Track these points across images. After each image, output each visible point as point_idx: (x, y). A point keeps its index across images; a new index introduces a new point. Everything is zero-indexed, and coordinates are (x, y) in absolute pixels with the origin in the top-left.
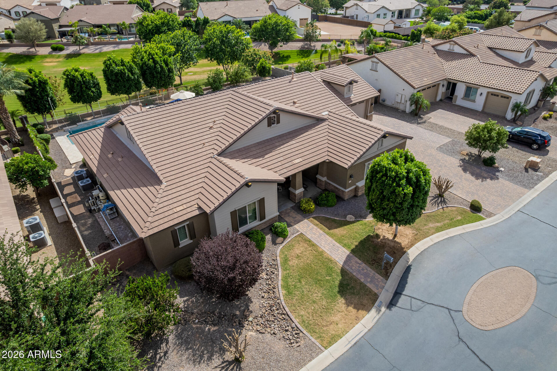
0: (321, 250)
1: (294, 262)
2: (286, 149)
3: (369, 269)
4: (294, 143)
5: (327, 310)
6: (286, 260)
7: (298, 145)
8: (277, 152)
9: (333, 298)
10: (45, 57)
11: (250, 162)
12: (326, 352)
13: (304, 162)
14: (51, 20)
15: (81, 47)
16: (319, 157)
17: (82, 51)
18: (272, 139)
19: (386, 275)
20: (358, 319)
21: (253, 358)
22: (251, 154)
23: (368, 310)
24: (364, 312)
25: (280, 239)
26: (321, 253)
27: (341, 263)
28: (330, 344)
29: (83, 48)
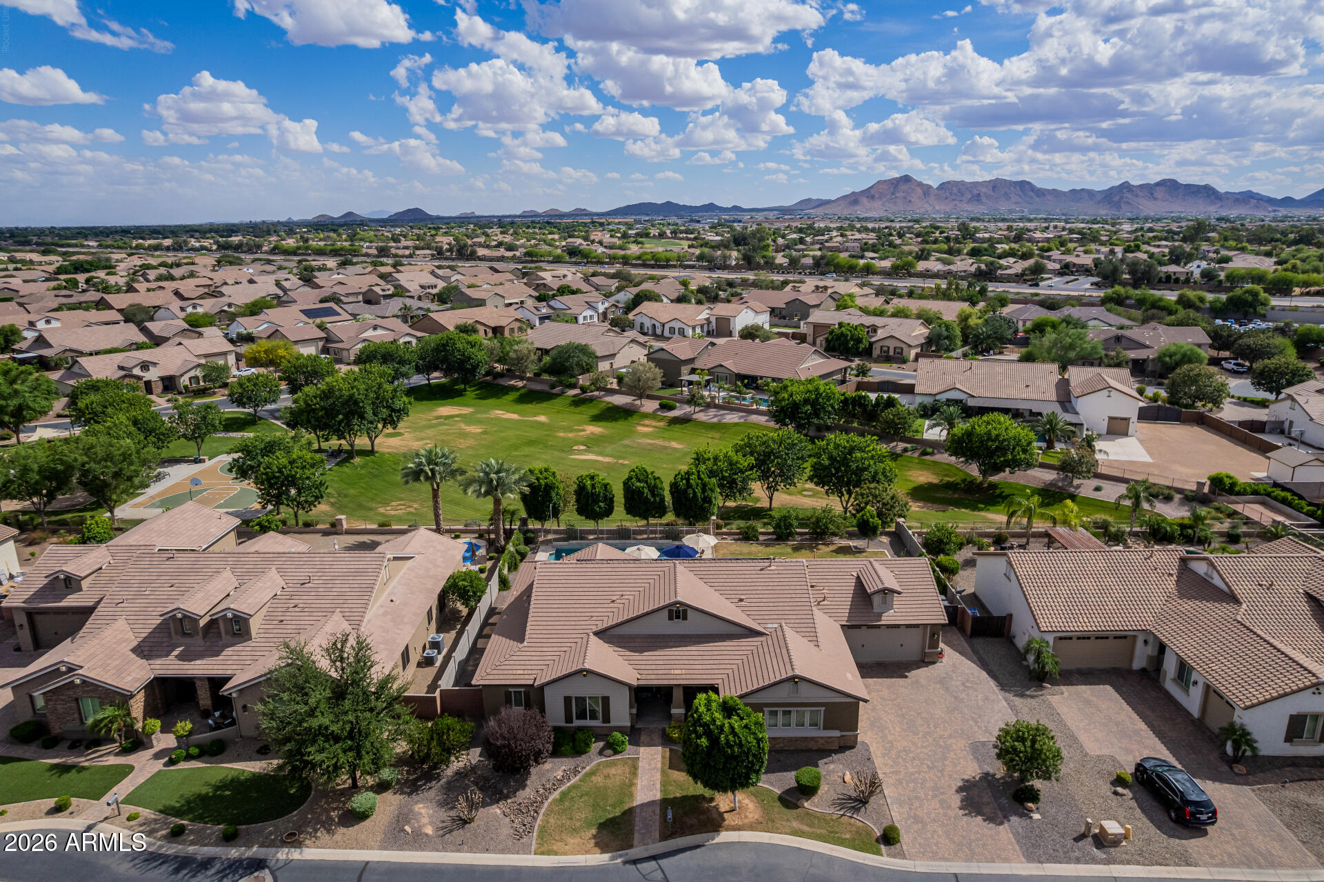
0: (635, 781)
1: (598, 779)
2: (676, 653)
3: (657, 824)
4: (693, 650)
5: (575, 831)
6: (593, 773)
7: (696, 653)
8: (662, 653)
9: (589, 825)
10: (646, 416)
11: (622, 653)
12: (533, 856)
13: (684, 677)
14: (682, 361)
15: (697, 409)
16: (709, 677)
17: (695, 416)
18: (669, 636)
19: (664, 837)
20: (587, 852)
21: (478, 826)
22: (632, 644)
23: (603, 852)
24: (599, 851)
25: (609, 752)
26: (632, 784)
27: (635, 804)
28: (542, 853)
29: (700, 411)
